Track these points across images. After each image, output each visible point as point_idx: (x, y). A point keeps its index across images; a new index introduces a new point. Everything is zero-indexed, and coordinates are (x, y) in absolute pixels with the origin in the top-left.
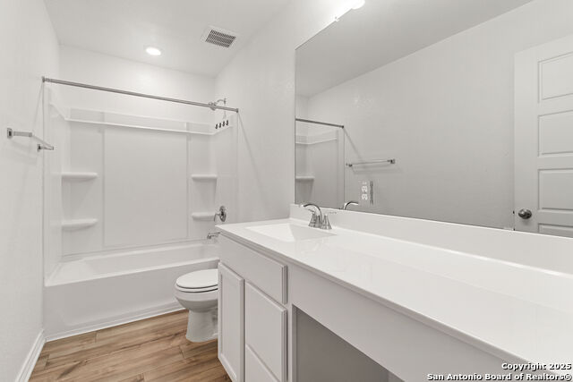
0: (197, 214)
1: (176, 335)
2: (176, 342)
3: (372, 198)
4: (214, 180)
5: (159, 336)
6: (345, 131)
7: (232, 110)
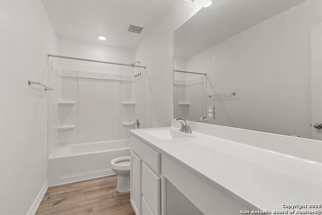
0: (125, 123)
1: (111, 187)
2: (111, 191)
3: (214, 116)
4: (134, 105)
5: (103, 187)
6: (207, 77)
7: (143, 67)
